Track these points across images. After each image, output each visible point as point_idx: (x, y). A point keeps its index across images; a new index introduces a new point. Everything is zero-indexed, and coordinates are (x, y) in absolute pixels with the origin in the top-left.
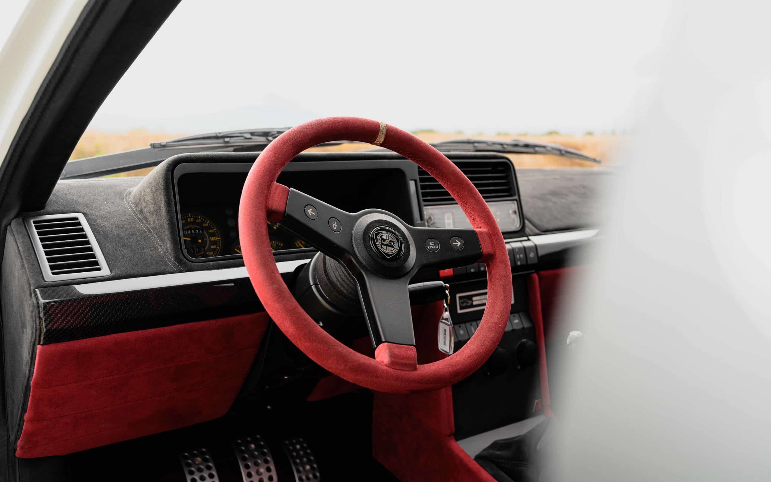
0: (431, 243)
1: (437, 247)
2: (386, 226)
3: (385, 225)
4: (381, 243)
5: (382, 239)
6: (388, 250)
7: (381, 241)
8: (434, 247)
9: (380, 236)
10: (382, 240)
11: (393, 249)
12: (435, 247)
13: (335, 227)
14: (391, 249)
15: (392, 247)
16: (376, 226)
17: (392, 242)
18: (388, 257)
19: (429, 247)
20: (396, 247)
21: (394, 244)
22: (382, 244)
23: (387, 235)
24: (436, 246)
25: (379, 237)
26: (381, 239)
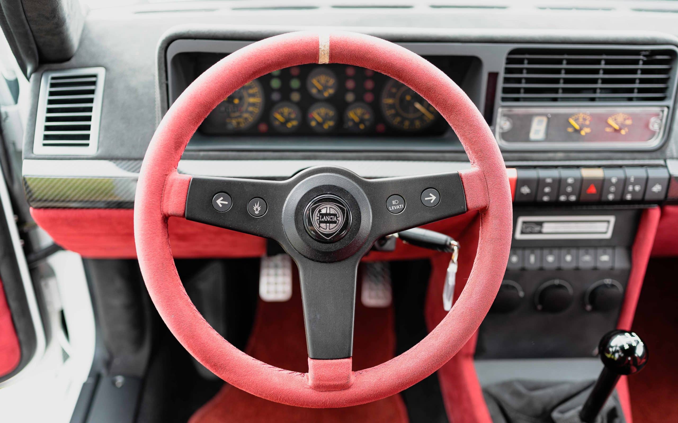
0: (394, 202)
1: (402, 206)
2: (328, 193)
3: (326, 193)
4: (318, 221)
5: (320, 214)
6: (328, 228)
7: (318, 218)
8: (398, 207)
9: (319, 209)
10: (321, 216)
11: (335, 225)
12: (400, 207)
13: (257, 210)
14: (332, 226)
15: (335, 222)
16: (313, 197)
17: (335, 215)
18: (328, 238)
19: (391, 208)
20: (340, 220)
21: (337, 218)
22: (320, 221)
23: (328, 206)
24: (400, 205)
25: (316, 212)
26: (318, 215)
